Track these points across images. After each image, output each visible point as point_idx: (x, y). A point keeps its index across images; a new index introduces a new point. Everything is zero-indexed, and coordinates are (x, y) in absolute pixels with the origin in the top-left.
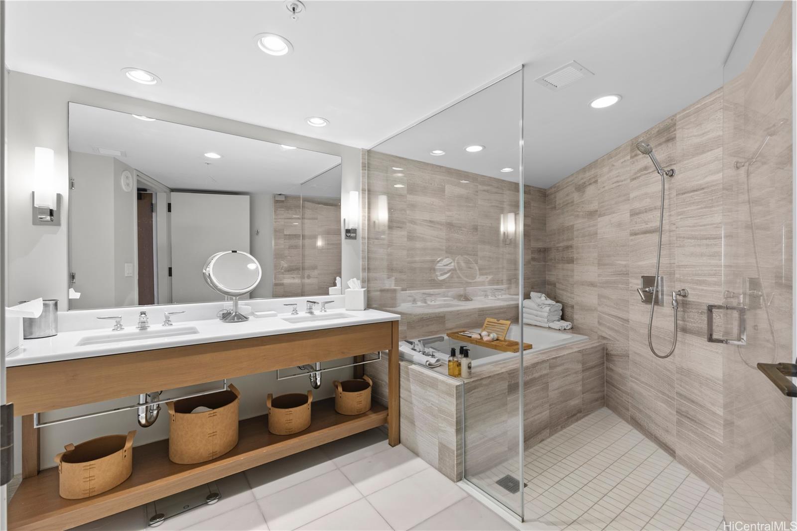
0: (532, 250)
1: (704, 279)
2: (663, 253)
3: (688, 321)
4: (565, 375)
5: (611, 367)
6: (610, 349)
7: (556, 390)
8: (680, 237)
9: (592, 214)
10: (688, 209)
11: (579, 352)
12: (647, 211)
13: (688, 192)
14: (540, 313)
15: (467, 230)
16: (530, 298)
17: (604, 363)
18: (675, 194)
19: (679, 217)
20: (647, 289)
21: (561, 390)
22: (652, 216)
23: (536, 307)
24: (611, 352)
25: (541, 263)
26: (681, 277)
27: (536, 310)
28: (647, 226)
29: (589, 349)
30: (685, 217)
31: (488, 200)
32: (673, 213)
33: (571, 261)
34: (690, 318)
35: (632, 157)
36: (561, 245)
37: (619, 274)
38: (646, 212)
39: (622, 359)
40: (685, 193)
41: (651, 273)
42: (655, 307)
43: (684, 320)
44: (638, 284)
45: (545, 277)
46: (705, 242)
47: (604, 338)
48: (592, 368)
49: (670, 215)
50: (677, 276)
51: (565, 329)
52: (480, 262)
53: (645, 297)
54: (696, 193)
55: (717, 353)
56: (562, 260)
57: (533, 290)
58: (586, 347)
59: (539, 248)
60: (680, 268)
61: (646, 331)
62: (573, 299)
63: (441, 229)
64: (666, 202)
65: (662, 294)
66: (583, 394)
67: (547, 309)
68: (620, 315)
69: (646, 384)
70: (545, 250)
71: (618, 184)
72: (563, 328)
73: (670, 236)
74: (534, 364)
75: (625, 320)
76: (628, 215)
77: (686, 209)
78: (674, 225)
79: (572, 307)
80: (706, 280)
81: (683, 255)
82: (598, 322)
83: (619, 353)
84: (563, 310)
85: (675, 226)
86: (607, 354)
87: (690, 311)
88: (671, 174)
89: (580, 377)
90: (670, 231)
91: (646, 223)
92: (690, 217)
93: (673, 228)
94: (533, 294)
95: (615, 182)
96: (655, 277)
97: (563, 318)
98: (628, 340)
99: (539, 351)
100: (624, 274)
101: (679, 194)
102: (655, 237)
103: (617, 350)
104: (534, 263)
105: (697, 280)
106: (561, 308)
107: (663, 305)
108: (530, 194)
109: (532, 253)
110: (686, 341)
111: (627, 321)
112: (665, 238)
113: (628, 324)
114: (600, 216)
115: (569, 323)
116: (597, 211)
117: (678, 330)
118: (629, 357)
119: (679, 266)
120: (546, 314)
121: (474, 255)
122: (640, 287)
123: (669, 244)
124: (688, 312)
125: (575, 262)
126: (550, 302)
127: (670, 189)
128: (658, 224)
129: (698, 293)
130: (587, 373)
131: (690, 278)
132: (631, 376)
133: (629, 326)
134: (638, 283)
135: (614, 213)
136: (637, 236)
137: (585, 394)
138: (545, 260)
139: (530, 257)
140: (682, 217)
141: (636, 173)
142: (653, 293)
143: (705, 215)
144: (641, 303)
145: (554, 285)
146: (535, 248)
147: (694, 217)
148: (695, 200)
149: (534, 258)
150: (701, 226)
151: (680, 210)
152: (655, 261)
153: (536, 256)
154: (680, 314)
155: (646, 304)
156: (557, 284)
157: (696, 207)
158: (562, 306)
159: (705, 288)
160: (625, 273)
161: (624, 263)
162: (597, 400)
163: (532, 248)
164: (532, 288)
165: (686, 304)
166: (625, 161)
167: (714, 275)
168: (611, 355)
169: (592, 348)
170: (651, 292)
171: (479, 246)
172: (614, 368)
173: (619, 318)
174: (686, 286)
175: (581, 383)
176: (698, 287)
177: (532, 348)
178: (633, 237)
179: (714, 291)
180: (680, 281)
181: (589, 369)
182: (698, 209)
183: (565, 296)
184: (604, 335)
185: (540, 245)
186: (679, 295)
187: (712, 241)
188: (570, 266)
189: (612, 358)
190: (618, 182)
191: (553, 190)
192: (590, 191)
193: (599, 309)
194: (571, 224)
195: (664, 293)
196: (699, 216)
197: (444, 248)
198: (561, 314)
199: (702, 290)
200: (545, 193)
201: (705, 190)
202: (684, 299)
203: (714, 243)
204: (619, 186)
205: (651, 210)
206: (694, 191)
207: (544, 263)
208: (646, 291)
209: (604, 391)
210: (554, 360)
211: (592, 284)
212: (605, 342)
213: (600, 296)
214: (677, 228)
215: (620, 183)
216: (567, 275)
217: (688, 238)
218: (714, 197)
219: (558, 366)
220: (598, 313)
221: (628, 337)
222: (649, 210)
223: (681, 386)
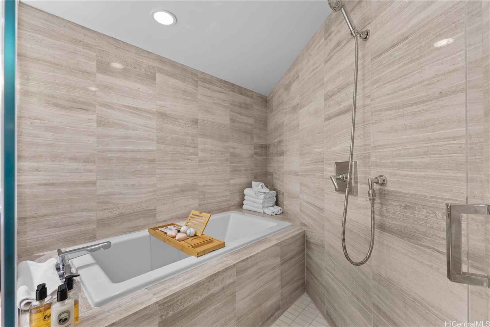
0: (254, 146)
1: (409, 160)
2: (357, 133)
3: (386, 217)
4: (259, 275)
5: (310, 254)
6: (309, 236)
7: (247, 297)
8: (376, 111)
9: (295, 108)
10: (386, 72)
11: (277, 245)
12: (340, 90)
13: (387, 50)
14: (256, 200)
15: (184, 122)
16: (251, 187)
17: (305, 250)
18: (370, 60)
19: (375, 86)
20: (340, 177)
21: (253, 295)
22: (344, 95)
23: (254, 195)
24: (310, 240)
25: (263, 157)
26: (378, 161)
27: (254, 198)
28: (340, 107)
29: (289, 239)
30: (382, 84)
31: (210, 97)
32: (367, 84)
33: (282, 154)
34: (389, 213)
35: (325, 39)
36: (276, 141)
37: (315, 163)
38: (339, 92)
39: (318, 248)
40: (381, 54)
41: (345, 158)
42: (350, 196)
43: (381, 215)
44: (331, 172)
45: (267, 169)
46: (410, 109)
47: (305, 225)
48: (292, 258)
49: (364, 87)
50: (373, 159)
51: (276, 214)
52: (200, 154)
53: (338, 186)
54: (396, 48)
55: (431, 267)
56: (277, 154)
57: (255, 180)
58: (286, 238)
59: (261, 144)
60: (376, 149)
61: (340, 223)
62: (283, 187)
63: (150, 118)
64: (360, 73)
65: (356, 182)
66: (281, 288)
67: (263, 196)
68: (317, 204)
69: (340, 282)
70: (267, 147)
71: (314, 72)
72: (275, 214)
73: (364, 113)
74: (211, 276)
75: (321, 209)
76: (323, 100)
77: (383, 74)
78: (369, 97)
79: (283, 194)
80: (412, 162)
81: (379, 132)
82: (300, 210)
83: (316, 241)
84: (277, 197)
85: (369, 99)
86: (307, 241)
87: (389, 204)
88: (366, 36)
89: (278, 271)
90: (364, 106)
91: (339, 103)
92: (388, 82)
93: (368, 101)
94: (254, 183)
95: (312, 71)
96: (349, 162)
97: (277, 204)
98: (324, 231)
99: (232, 250)
100: (319, 162)
101: (375, 58)
102: (349, 117)
103: (314, 239)
104: (256, 157)
105: (399, 163)
106: (275, 195)
107: (357, 195)
108: (253, 98)
109: (255, 148)
110: (385, 242)
111: (322, 210)
112: (359, 116)
113: (324, 214)
114: (301, 108)
115: (280, 208)
116: (298, 104)
117: (375, 227)
118: (324, 248)
119: (375, 147)
120: (261, 201)
121: (194, 147)
122: (334, 174)
123: (364, 122)
124: (387, 205)
125: (284, 155)
126: (266, 190)
127: (363, 56)
128: (351, 101)
129: (400, 180)
130: (287, 265)
131: (389, 161)
132: (326, 269)
133: (324, 215)
134: (331, 170)
135: (311, 102)
136: (331, 121)
137: (283, 289)
138: (266, 155)
139: (253, 152)
140: (378, 85)
141: (330, 54)
142: (346, 181)
143: (409, 74)
144: (335, 192)
145: (272, 175)
146: (258, 144)
147: (394, 80)
148: (395, 57)
149: (257, 153)
150: (404, 89)
151: (376, 78)
152: (348, 144)
153: (258, 151)
154: (377, 206)
155: (340, 193)
156: (274, 174)
157: (397, 67)
158: (276, 193)
159: (410, 173)
160: (320, 160)
161: (319, 150)
162: (297, 289)
163: (255, 144)
164: (255, 178)
165: (384, 194)
166: (320, 45)
167: (425, 154)
168: (310, 243)
169: (291, 238)
170: (345, 179)
171: (199, 139)
172: (312, 256)
173: (316, 206)
174: (385, 172)
175: (279, 278)
176: (399, 172)
177: (224, 247)
178: (327, 123)
179: (425, 178)
180: (376, 165)
181: (288, 260)
182: (401, 67)
183: (279, 185)
184: (304, 222)
185: (262, 142)
186: (377, 183)
187: (420, 105)
188: (280, 158)
189: (310, 245)
190: (314, 70)
191: (271, 95)
192: (295, 87)
193: (301, 196)
194: (282, 121)
195: (358, 180)
196: (401, 77)
197: (155, 138)
198: (275, 200)
199: (407, 176)
200: (267, 99)
201: (410, 38)
202: (381, 187)
203: (425, 108)
204: (315, 74)
205: (344, 88)
206: (394, 46)
207: (265, 157)
208: (339, 179)
209: (304, 277)
210: (244, 263)
211: (296, 174)
212: (305, 229)
213: (302, 184)
214: (372, 100)
215: (316, 70)
216: (280, 167)
217: (387, 110)
218: (423, 43)
219: (250, 268)
220: (300, 200)
221: (324, 227)
222: (342, 89)
223: (379, 297)
